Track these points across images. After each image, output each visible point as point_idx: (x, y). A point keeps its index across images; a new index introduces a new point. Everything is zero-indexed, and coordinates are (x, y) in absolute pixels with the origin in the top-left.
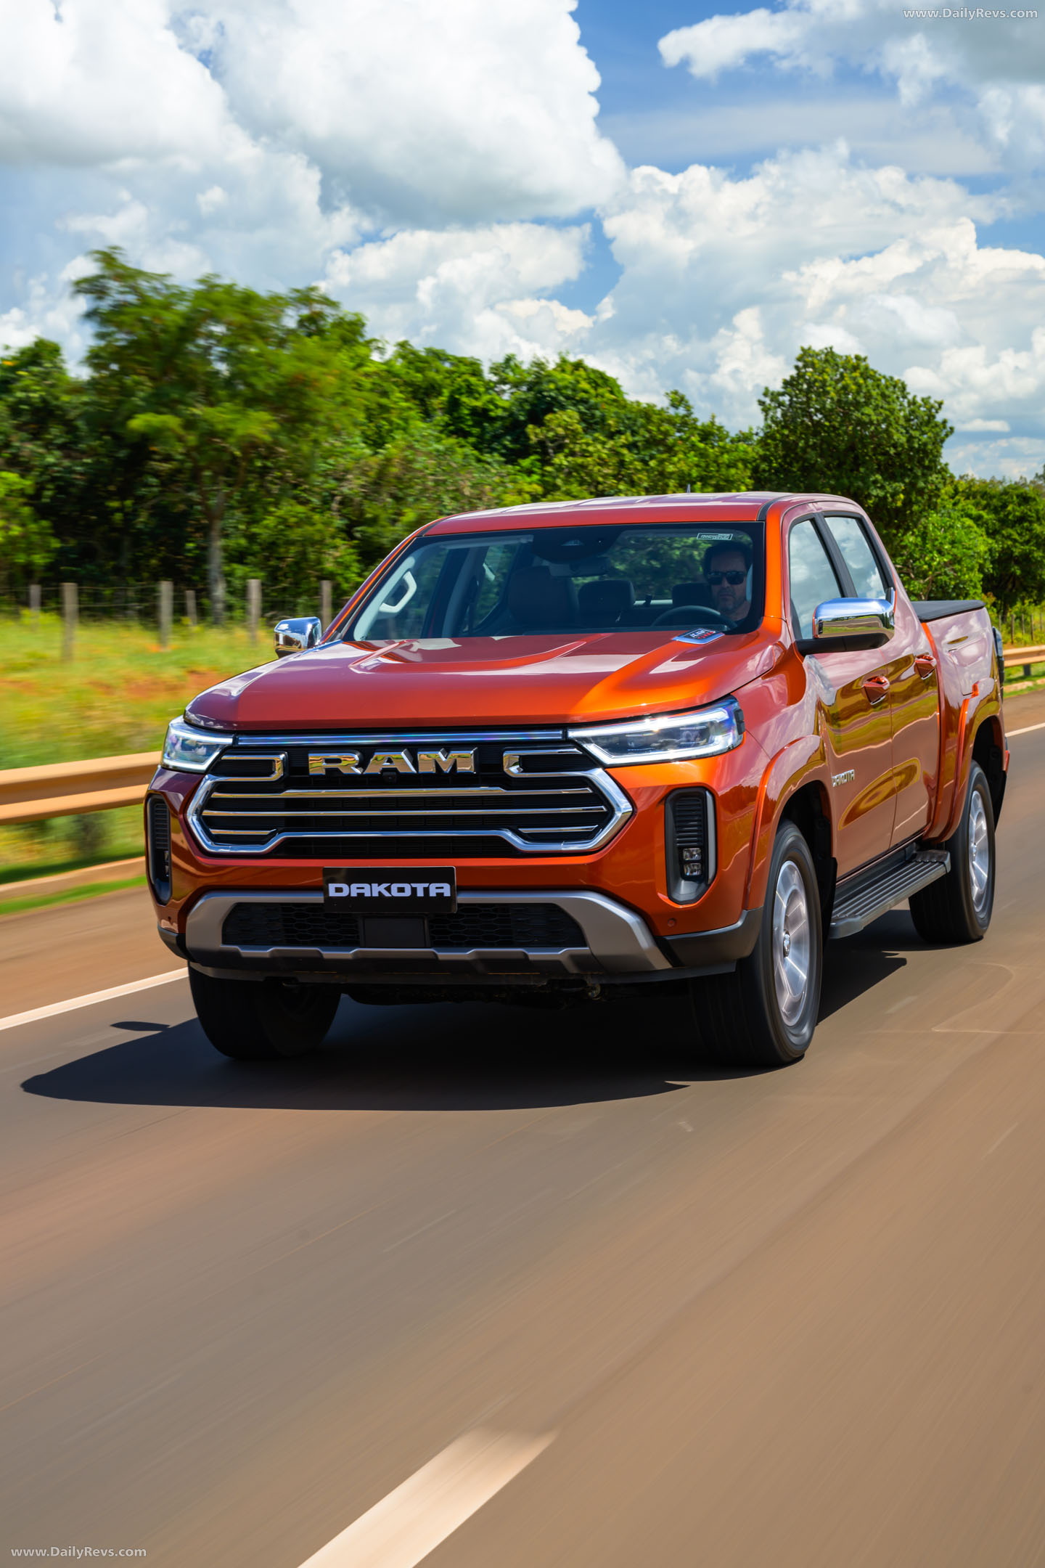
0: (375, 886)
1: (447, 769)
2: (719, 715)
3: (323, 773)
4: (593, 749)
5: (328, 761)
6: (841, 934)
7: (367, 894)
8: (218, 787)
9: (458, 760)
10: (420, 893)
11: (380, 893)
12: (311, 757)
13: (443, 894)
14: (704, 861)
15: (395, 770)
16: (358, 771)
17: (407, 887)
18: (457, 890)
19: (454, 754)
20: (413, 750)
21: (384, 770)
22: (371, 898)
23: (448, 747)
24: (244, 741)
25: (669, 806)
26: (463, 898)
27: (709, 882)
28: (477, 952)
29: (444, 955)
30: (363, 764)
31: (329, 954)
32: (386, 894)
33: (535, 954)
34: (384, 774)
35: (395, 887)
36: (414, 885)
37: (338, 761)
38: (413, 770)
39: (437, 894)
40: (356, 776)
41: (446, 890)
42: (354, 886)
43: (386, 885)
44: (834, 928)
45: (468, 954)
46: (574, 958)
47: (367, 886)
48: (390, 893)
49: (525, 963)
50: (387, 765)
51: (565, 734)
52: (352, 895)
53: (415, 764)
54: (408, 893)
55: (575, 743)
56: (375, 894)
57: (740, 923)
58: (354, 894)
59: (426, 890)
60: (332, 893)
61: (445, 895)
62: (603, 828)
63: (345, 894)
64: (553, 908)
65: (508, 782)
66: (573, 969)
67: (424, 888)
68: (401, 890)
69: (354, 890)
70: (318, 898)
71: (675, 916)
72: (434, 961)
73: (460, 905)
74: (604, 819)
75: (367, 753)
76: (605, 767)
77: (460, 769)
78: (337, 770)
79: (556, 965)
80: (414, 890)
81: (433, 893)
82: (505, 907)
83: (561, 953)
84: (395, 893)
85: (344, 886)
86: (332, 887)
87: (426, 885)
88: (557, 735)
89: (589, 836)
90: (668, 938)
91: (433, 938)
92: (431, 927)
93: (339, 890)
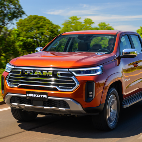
0: (34, 95)
1: (47, 75)
2: (98, 68)
3: (27, 74)
4: (73, 73)
5: (28, 72)
7: (33, 96)
8: (11, 75)
10: (42, 97)
14: (93, 94)
15: (39, 74)
16: (33, 74)
17: (39, 95)
18: (48, 97)
22: (33, 97)
23: (48, 71)
24: (16, 67)
25: (87, 84)
27: (93, 98)
28: (51, 108)
32: (36, 96)
33: (60, 109)
35: (37, 95)
37: (30, 72)
38: (42, 75)
41: (46, 97)
44: (123, 106)
45: (49, 108)
46: (68, 110)
47: (33, 95)
49: (59, 111)
51: (69, 70)
54: (39, 97)
55: (70, 71)
56: (34, 96)
58: (31, 96)
59: (43, 96)
60: (27, 95)
63: (29, 96)
64: (64, 101)
65: (58, 78)
66: (68, 112)
68: (38, 96)
69: (31, 95)
70: (25, 96)
73: (48, 99)
74: (74, 86)
76: (75, 76)
79: (65, 111)
80: (41, 96)
81: (44, 97)
83: (65, 109)
84: (37, 96)
85: (29, 94)
86: (27, 94)
88: (67, 70)
89: (71, 89)
90: (85, 108)
91: (44, 105)
92: (43, 103)
93: (28, 95)
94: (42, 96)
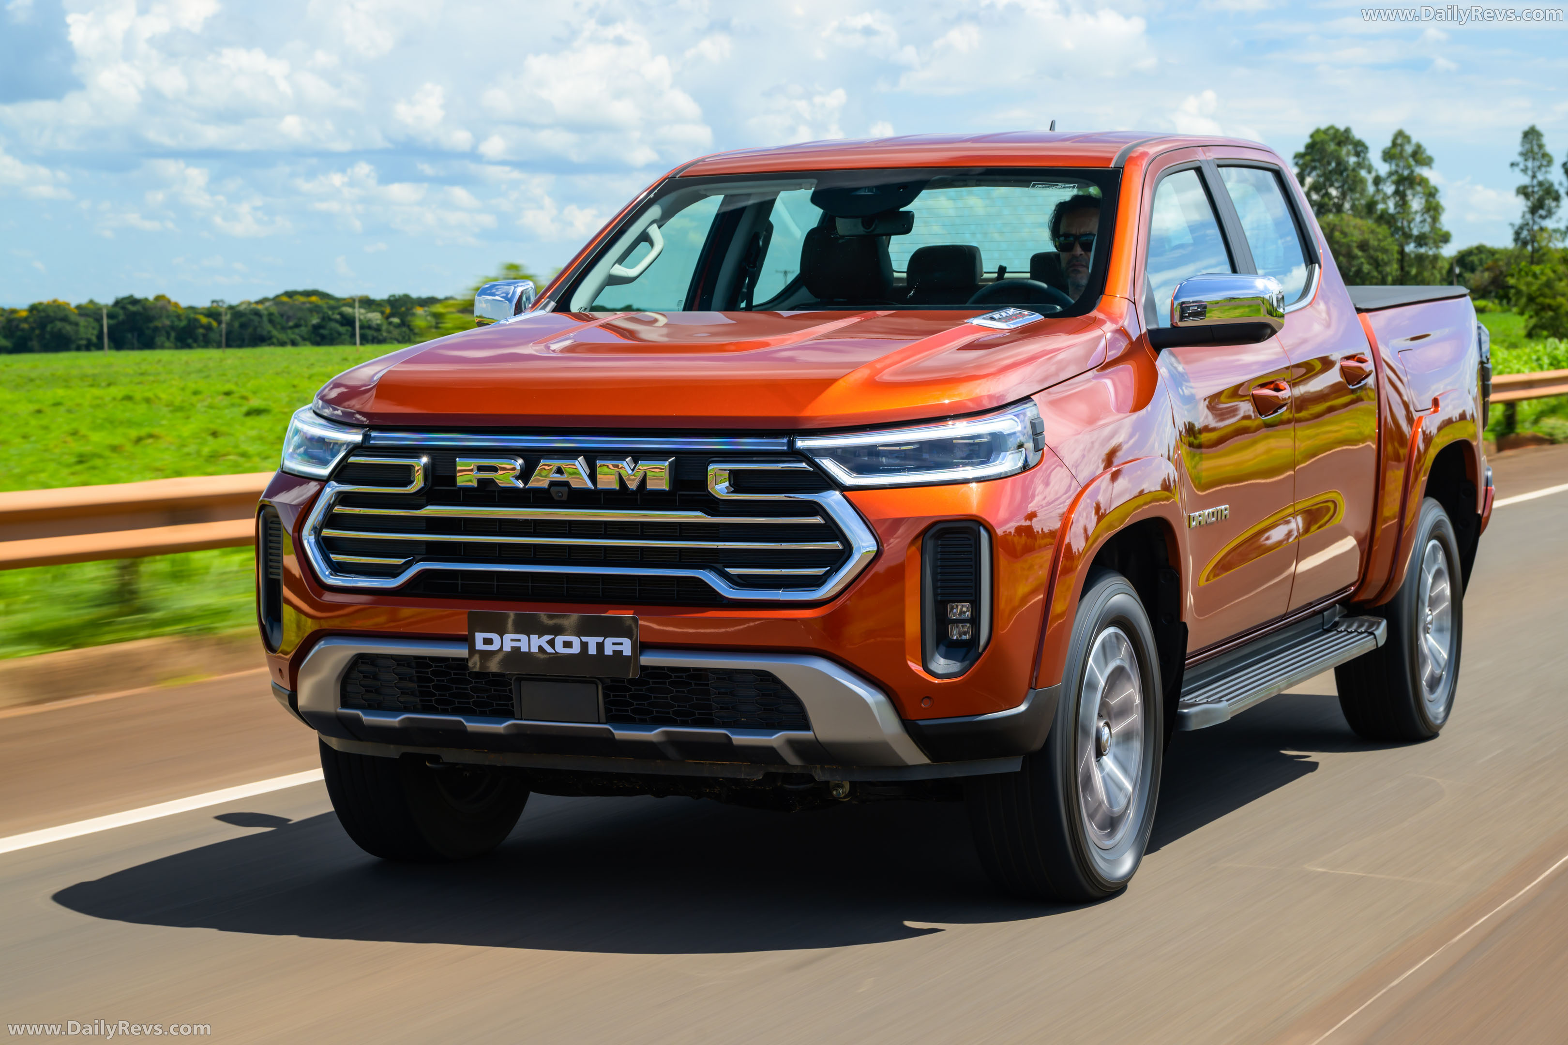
0: (534, 637)
1: (633, 485)
2: (1008, 424)
3: (475, 484)
4: (829, 465)
5: (480, 469)
6: (1194, 725)
7: (524, 649)
8: (343, 498)
9: (649, 474)
10: (592, 650)
11: (540, 648)
12: (462, 464)
13: (622, 651)
14: (975, 621)
15: (566, 484)
16: (520, 484)
17: (576, 641)
18: (640, 648)
19: (643, 466)
20: (592, 457)
21: (553, 484)
22: (529, 654)
23: (638, 455)
24: (378, 439)
25: (930, 544)
26: (648, 660)
27: (980, 650)
28: (667, 733)
29: (621, 734)
30: (525, 474)
31: (473, 726)
32: (549, 649)
33: (740, 739)
34: (552, 489)
35: (560, 640)
36: (584, 639)
37: (494, 469)
38: (590, 485)
39: (613, 651)
40: (516, 490)
41: (626, 647)
42: (508, 637)
43: (548, 637)
44: (1184, 717)
45: (654, 735)
46: (792, 743)
47: (523, 637)
48: (554, 649)
49: (727, 749)
50: (558, 477)
51: (792, 444)
52: (505, 649)
53: (593, 476)
54: (576, 649)
55: (804, 456)
56: (535, 649)
57: (1022, 708)
58: (507, 648)
59: (600, 646)
60: (480, 645)
61: (624, 654)
62: (837, 570)
63: (495, 647)
64: (765, 677)
65: (712, 505)
66: (793, 760)
67: (597, 643)
68: (567, 644)
69: (506, 642)
70: (462, 652)
71: (929, 692)
72: (610, 740)
73: (644, 668)
74: (838, 559)
75: (532, 458)
76: (841, 488)
77: (650, 486)
78: (491, 481)
79: (769, 753)
80: (584, 645)
81: (609, 651)
82: (698, 674)
83: (776, 739)
84: (560, 649)
85: (495, 637)
86: (479, 637)
87: (600, 639)
88: (779, 444)
89: (817, 582)
90: (921, 723)
91: (608, 710)
92: (605, 696)
93: (489, 642)
94: (592, 642)
